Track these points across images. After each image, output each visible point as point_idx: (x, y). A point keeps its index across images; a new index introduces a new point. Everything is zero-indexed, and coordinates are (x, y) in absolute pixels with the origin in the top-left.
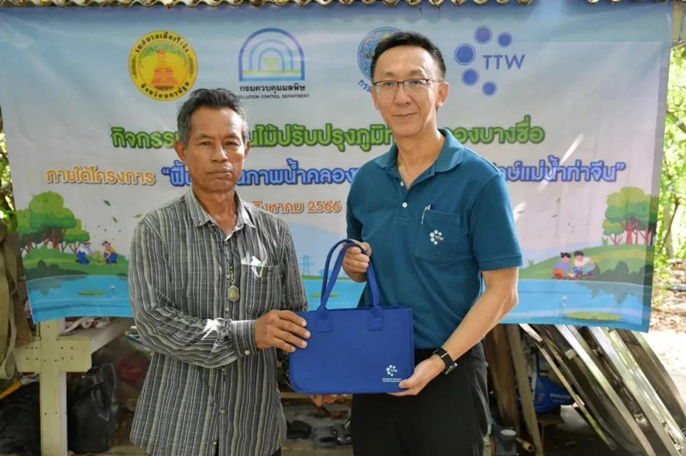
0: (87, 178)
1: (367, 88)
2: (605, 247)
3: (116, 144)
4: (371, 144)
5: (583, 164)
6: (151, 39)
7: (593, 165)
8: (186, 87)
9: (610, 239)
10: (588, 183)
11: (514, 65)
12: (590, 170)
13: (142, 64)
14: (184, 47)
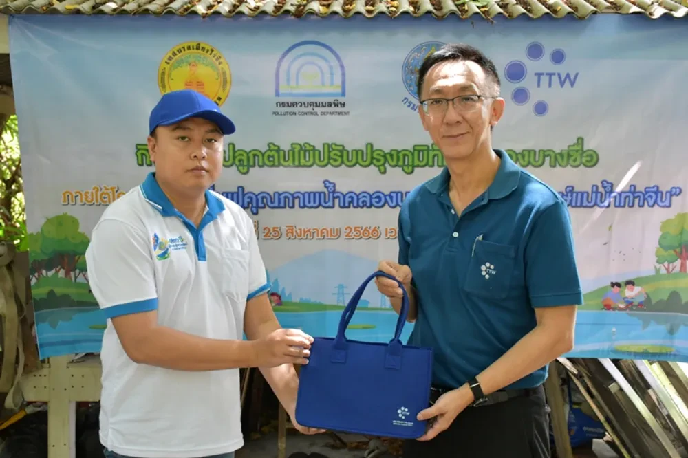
0: (107, 200)
1: (412, 106)
2: (657, 276)
3: (140, 162)
4: (414, 167)
5: (638, 190)
6: (182, 50)
7: (647, 190)
8: (218, 101)
9: (663, 268)
10: (642, 209)
11: (567, 82)
12: (644, 195)
13: (172, 77)
14: (218, 59)
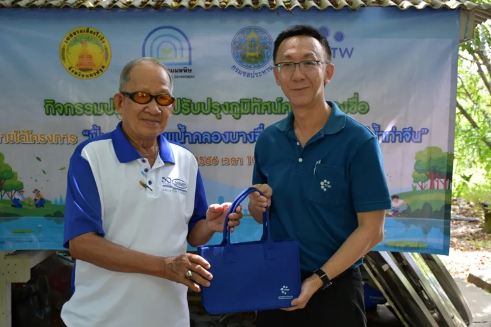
0: (24, 139)
1: (238, 71)
2: (414, 192)
3: (48, 113)
4: (241, 114)
5: (398, 130)
6: (77, 33)
7: (404, 130)
8: (102, 69)
9: (418, 186)
10: (401, 143)
11: (346, 55)
13: (70, 52)
14: (101, 39)
